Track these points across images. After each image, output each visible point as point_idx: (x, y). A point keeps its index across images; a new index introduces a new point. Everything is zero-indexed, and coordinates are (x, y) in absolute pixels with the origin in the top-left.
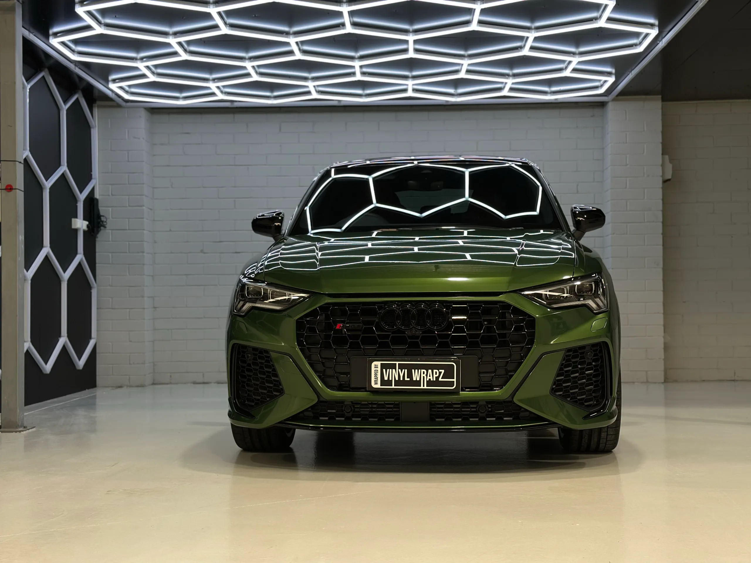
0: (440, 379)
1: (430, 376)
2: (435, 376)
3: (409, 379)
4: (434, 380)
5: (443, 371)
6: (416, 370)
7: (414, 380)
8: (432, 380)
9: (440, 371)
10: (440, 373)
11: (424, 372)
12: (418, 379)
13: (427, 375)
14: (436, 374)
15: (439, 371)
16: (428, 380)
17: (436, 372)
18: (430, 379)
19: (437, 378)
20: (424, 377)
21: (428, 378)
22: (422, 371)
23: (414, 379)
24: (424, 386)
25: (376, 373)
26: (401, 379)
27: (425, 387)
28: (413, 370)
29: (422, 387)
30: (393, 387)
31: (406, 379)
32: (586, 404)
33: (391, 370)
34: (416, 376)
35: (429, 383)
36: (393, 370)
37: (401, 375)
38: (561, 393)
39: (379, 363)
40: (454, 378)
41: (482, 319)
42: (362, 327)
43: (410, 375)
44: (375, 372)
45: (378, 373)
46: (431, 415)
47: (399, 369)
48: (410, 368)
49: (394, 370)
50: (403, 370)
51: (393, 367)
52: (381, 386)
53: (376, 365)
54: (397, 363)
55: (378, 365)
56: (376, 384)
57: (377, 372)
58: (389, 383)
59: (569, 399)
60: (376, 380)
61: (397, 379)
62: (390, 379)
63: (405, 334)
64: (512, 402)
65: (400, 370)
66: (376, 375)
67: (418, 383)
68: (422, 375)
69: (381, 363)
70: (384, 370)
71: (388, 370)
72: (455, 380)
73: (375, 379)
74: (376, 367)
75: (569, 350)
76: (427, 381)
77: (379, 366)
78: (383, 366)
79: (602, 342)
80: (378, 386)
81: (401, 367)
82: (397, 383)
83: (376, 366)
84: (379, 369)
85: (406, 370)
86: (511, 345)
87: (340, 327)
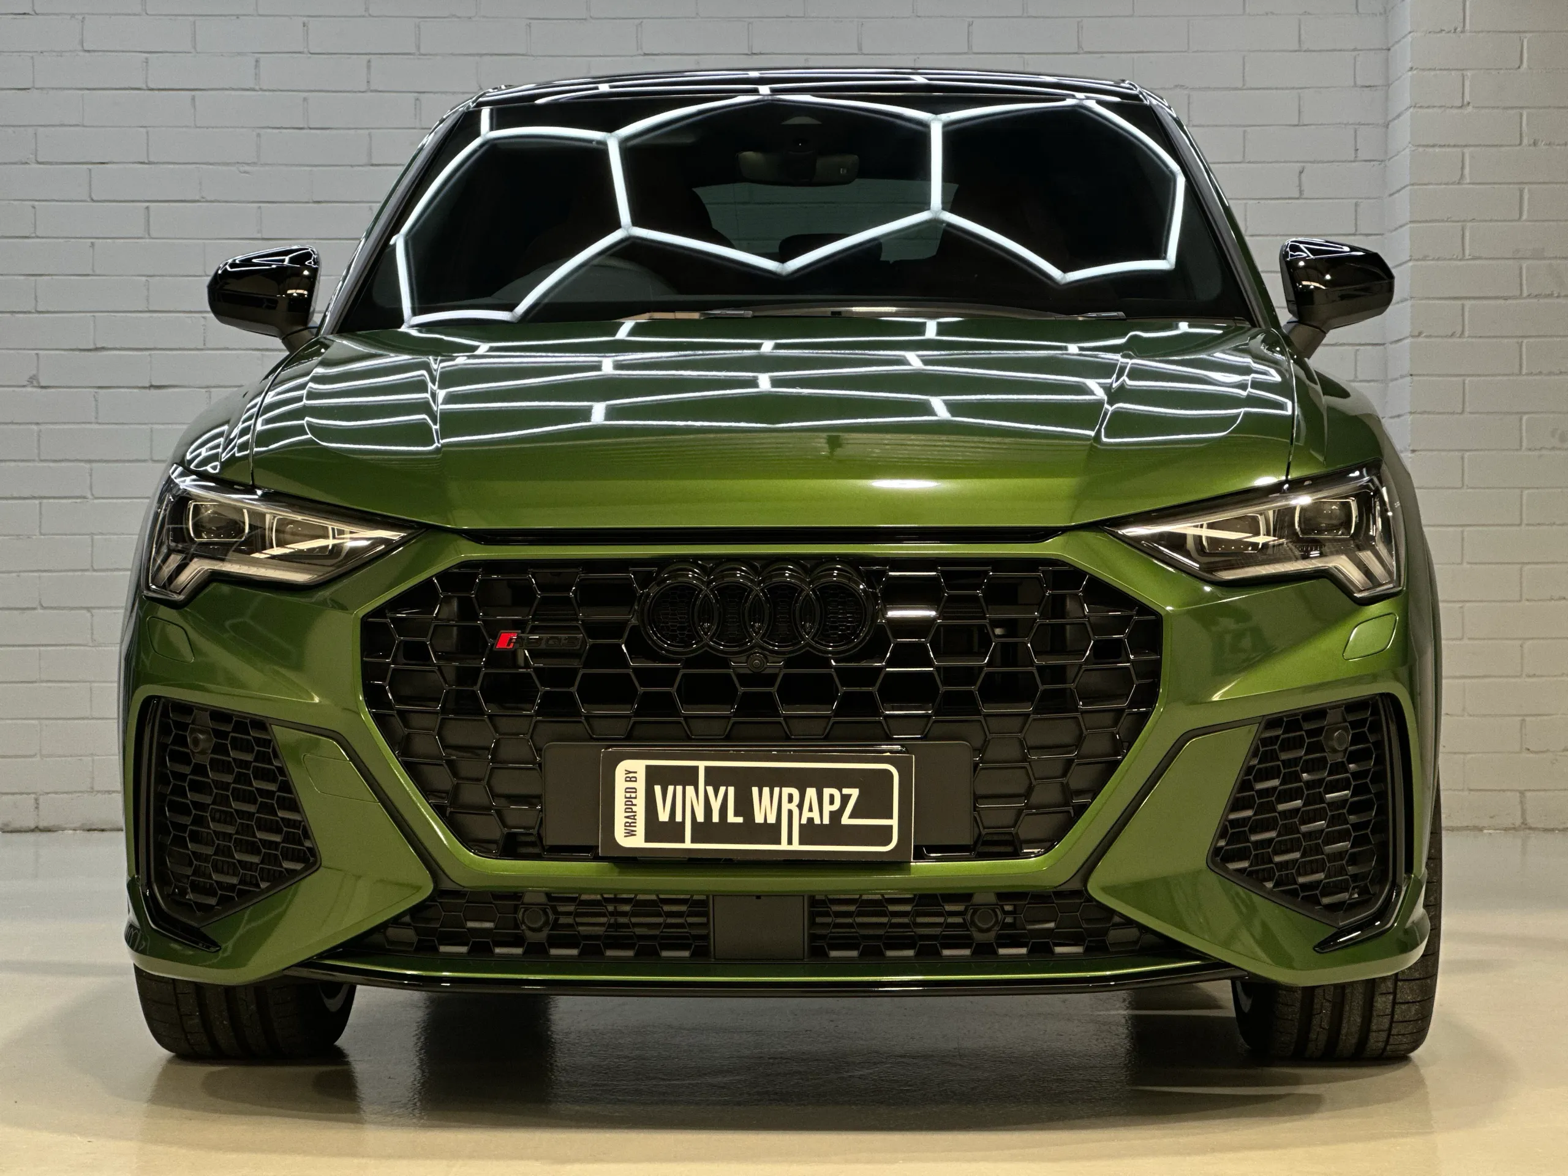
0: (846, 820)
1: (811, 810)
2: (827, 808)
3: (740, 820)
4: (826, 821)
5: (854, 793)
6: (766, 790)
7: (757, 821)
8: (817, 821)
9: (846, 791)
10: (845, 799)
11: (791, 798)
12: (772, 820)
13: (800, 806)
14: (832, 802)
15: (841, 791)
16: (804, 821)
17: (832, 797)
18: (810, 820)
19: (836, 816)
20: (790, 812)
21: (806, 814)
22: (786, 791)
23: (759, 819)
24: (790, 842)
25: (631, 798)
26: (716, 818)
27: (796, 846)
28: (755, 790)
29: (784, 846)
30: (688, 844)
31: (732, 818)
32: (1326, 901)
33: (679, 788)
34: (764, 809)
35: (810, 832)
36: (688, 788)
37: (716, 806)
38: (1245, 864)
39: (639, 766)
40: (890, 816)
41: (985, 618)
42: (584, 642)
43: (744, 806)
44: (628, 795)
45: (635, 798)
46: (813, 937)
47: (707, 784)
48: (744, 782)
49: (690, 789)
50: (722, 789)
51: (688, 777)
52: (647, 840)
53: (630, 772)
54: (702, 765)
55: (635, 772)
56: (630, 833)
57: (633, 795)
58: (674, 830)
59: (1269, 885)
60: (630, 821)
61: (700, 818)
62: (679, 818)
63: (728, 667)
64: (1081, 893)
65: (710, 789)
66: (629, 803)
67: (771, 832)
68: (786, 806)
69: (648, 767)
70: (658, 789)
71: (671, 788)
72: (894, 822)
73: (627, 817)
74: (629, 780)
75: (1272, 722)
76: (801, 826)
77: (641, 776)
78: (654, 776)
79: (1382, 695)
80: (638, 841)
81: (716, 778)
82: (702, 831)
83: (631, 775)
84: (641, 785)
85: (731, 790)
86: (1083, 705)
87: (509, 645)
